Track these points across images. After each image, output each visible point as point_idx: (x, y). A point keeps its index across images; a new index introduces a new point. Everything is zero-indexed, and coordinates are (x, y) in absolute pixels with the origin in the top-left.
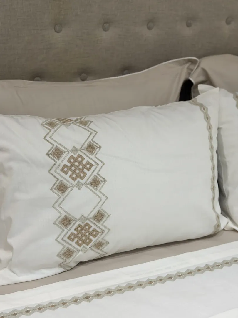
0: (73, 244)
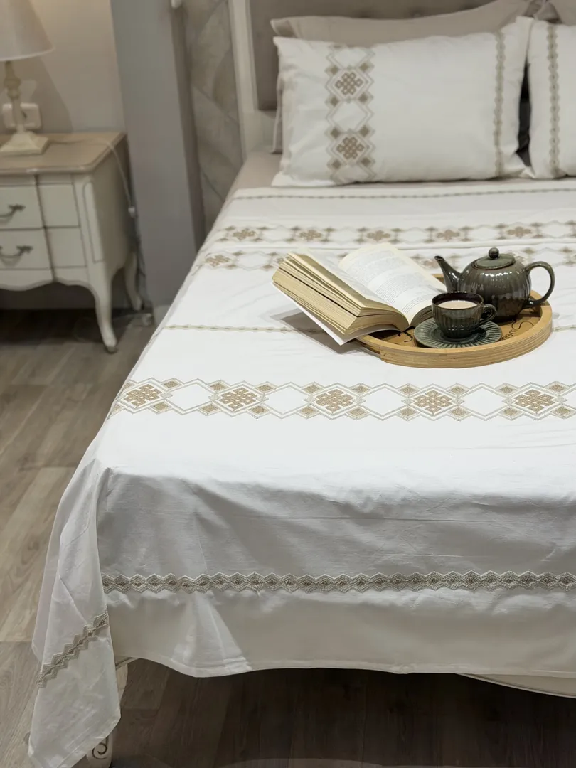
0: (341, 155)
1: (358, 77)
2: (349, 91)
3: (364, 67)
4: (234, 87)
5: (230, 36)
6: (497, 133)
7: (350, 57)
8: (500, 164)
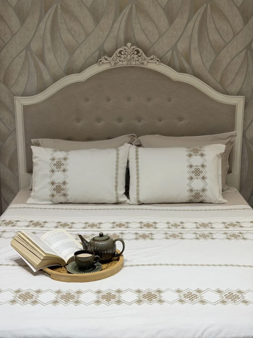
0: (55, 192)
1: (62, 162)
2: (59, 168)
3: (65, 159)
4: (17, 164)
5: (16, 144)
6: (116, 186)
7: (60, 155)
8: (117, 198)
